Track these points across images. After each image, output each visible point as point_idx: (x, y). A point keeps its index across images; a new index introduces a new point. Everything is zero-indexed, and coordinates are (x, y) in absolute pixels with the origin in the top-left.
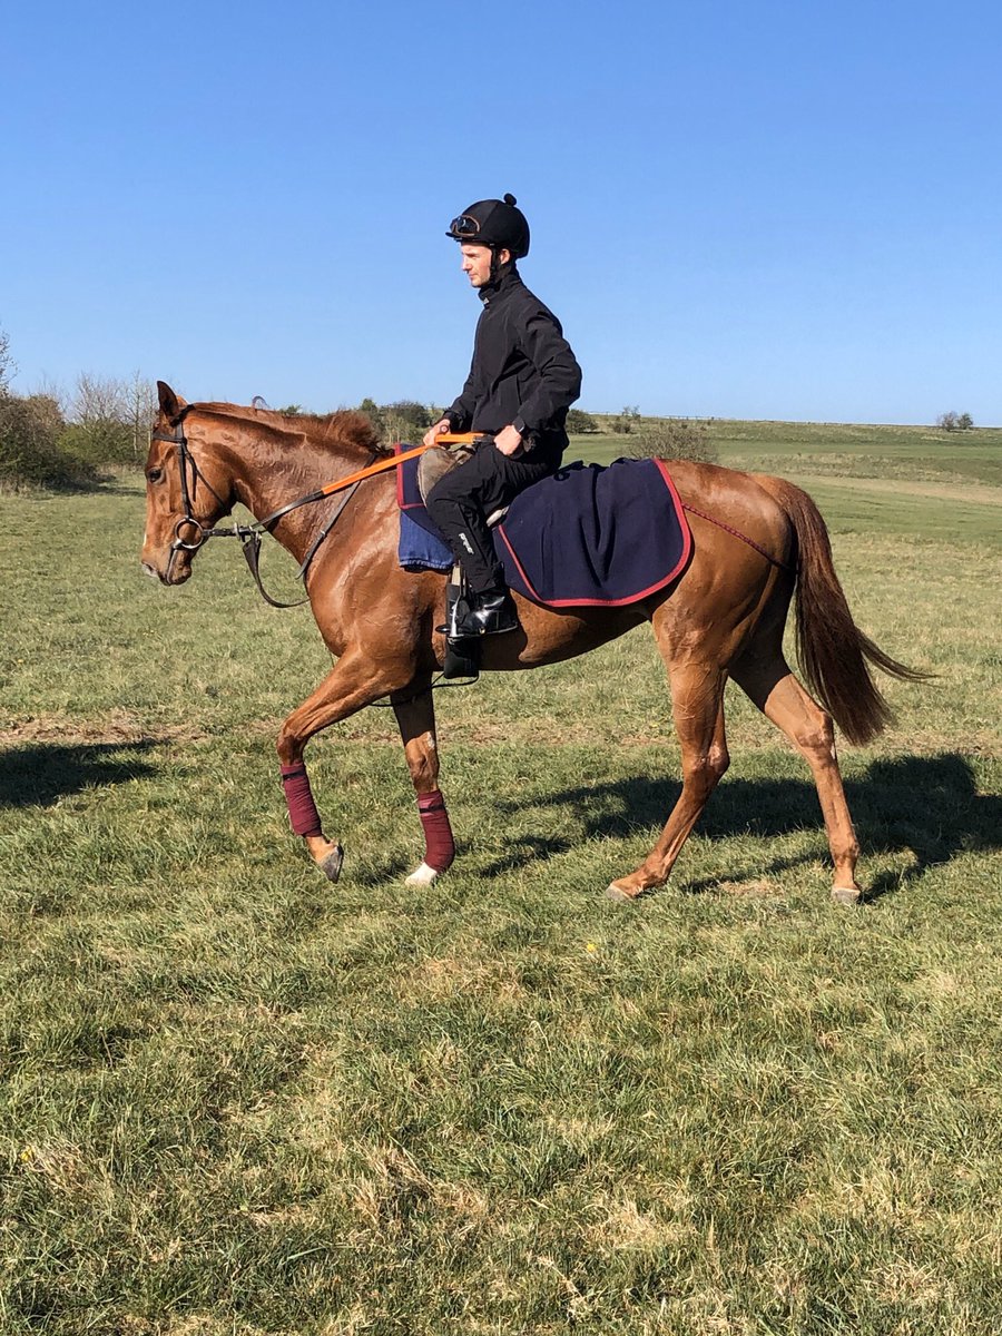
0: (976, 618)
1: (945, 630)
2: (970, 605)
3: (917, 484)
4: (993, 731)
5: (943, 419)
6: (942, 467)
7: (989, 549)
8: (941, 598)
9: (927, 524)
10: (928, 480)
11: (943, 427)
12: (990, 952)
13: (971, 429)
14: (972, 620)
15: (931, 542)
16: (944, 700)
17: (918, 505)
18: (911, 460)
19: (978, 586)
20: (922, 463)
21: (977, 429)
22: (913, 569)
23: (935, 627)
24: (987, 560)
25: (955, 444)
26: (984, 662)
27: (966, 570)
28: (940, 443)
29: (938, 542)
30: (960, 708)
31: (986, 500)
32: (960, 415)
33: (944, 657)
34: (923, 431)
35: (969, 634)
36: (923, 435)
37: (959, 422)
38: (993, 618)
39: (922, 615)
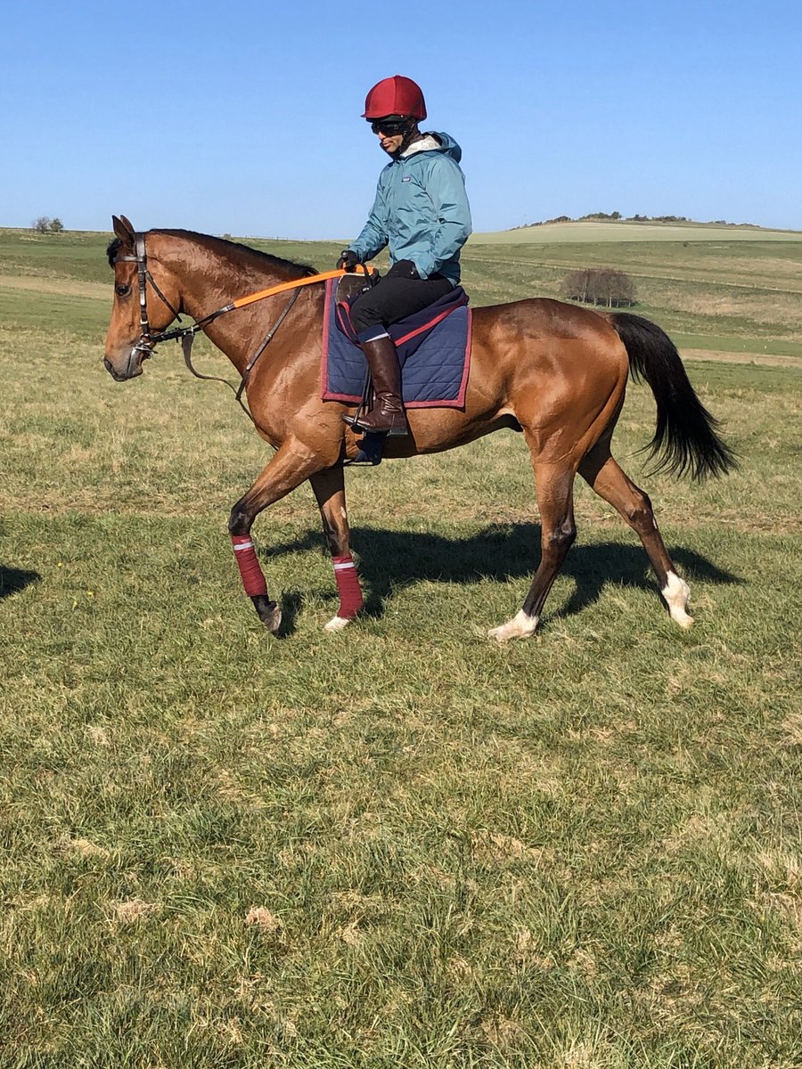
0: (56, 395)
1: (28, 405)
2: (53, 383)
3: (18, 278)
4: (59, 491)
5: (37, 223)
6: (38, 264)
7: (74, 335)
8: (29, 378)
9: (25, 314)
10: (28, 275)
11: (38, 230)
12: (34, 683)
13: (61, 231)
14: (52, 396)
15: (26, 329)
16: (17, 466)
17: (18, 297)
18: (11, 258)
19: (64, 367)
20: (22, 261)
21: (67, 232)
22: (9, 352)
23: (18, 403)
24: (72, 344)
25: (49, 244)
26: (58, 432)
27: (54, 352)
28: (36, 243)
29: (32, 329)
30: (31, 473)
31: (77, 293)
32: (52, 220)
33: (23, 429)
34: (21, 233)
35: (48, 408)
36: (21, 235)
37: (51, 226)
38: (70, 394)
39: (10, 393)
